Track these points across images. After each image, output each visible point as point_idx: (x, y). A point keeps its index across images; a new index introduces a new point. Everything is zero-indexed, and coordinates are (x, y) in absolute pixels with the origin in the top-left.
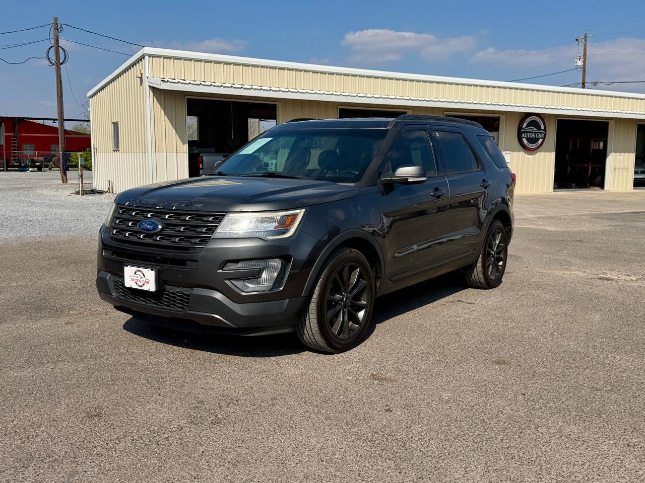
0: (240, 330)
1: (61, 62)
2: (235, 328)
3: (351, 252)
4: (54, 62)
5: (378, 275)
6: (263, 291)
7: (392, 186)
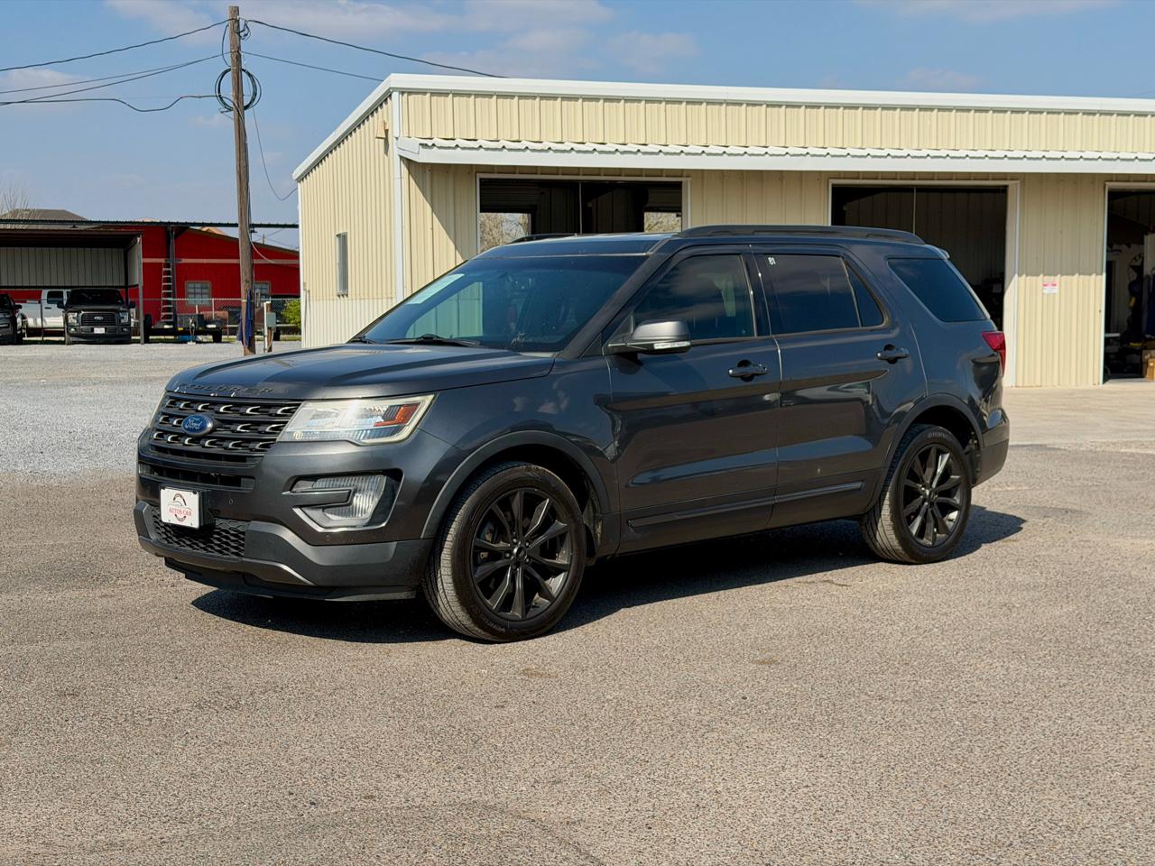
0: (318, 589)
1: (246, 103)
2: (310, 586)
3: (529, 470)
4: (231, 105)
5: (597, 514)
6: (354, 527)
7: (633, 358)
